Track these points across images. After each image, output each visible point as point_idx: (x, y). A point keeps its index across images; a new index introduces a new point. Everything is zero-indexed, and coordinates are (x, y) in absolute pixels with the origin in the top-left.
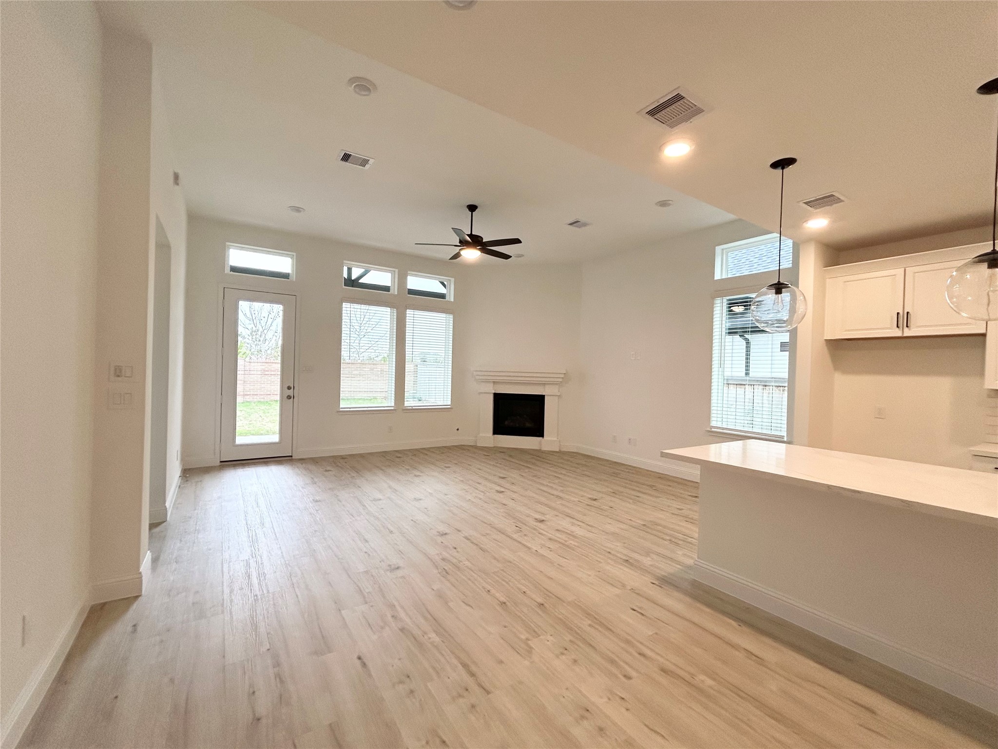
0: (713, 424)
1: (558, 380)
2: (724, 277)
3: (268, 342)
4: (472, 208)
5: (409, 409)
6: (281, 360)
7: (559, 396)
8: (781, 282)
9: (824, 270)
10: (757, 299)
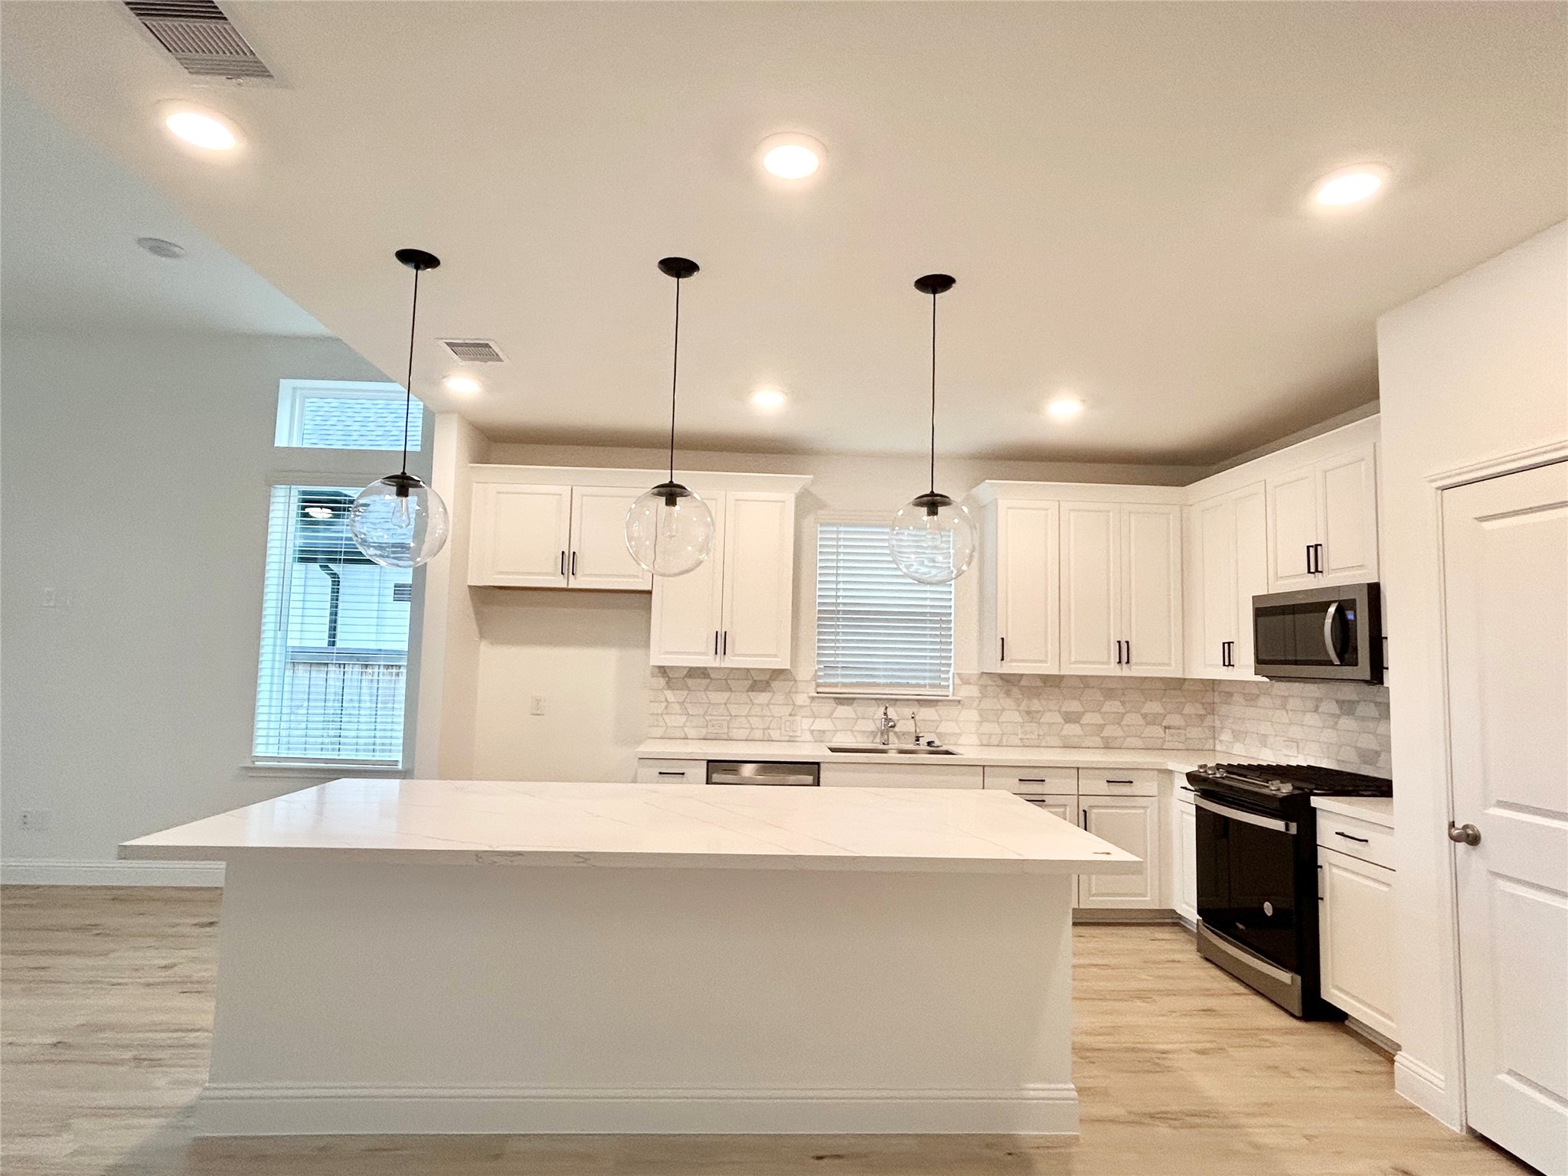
0: (260, 751)
2: (295, 445)
8: (408, 475)
9: (472, 467)
10: (361, 501)
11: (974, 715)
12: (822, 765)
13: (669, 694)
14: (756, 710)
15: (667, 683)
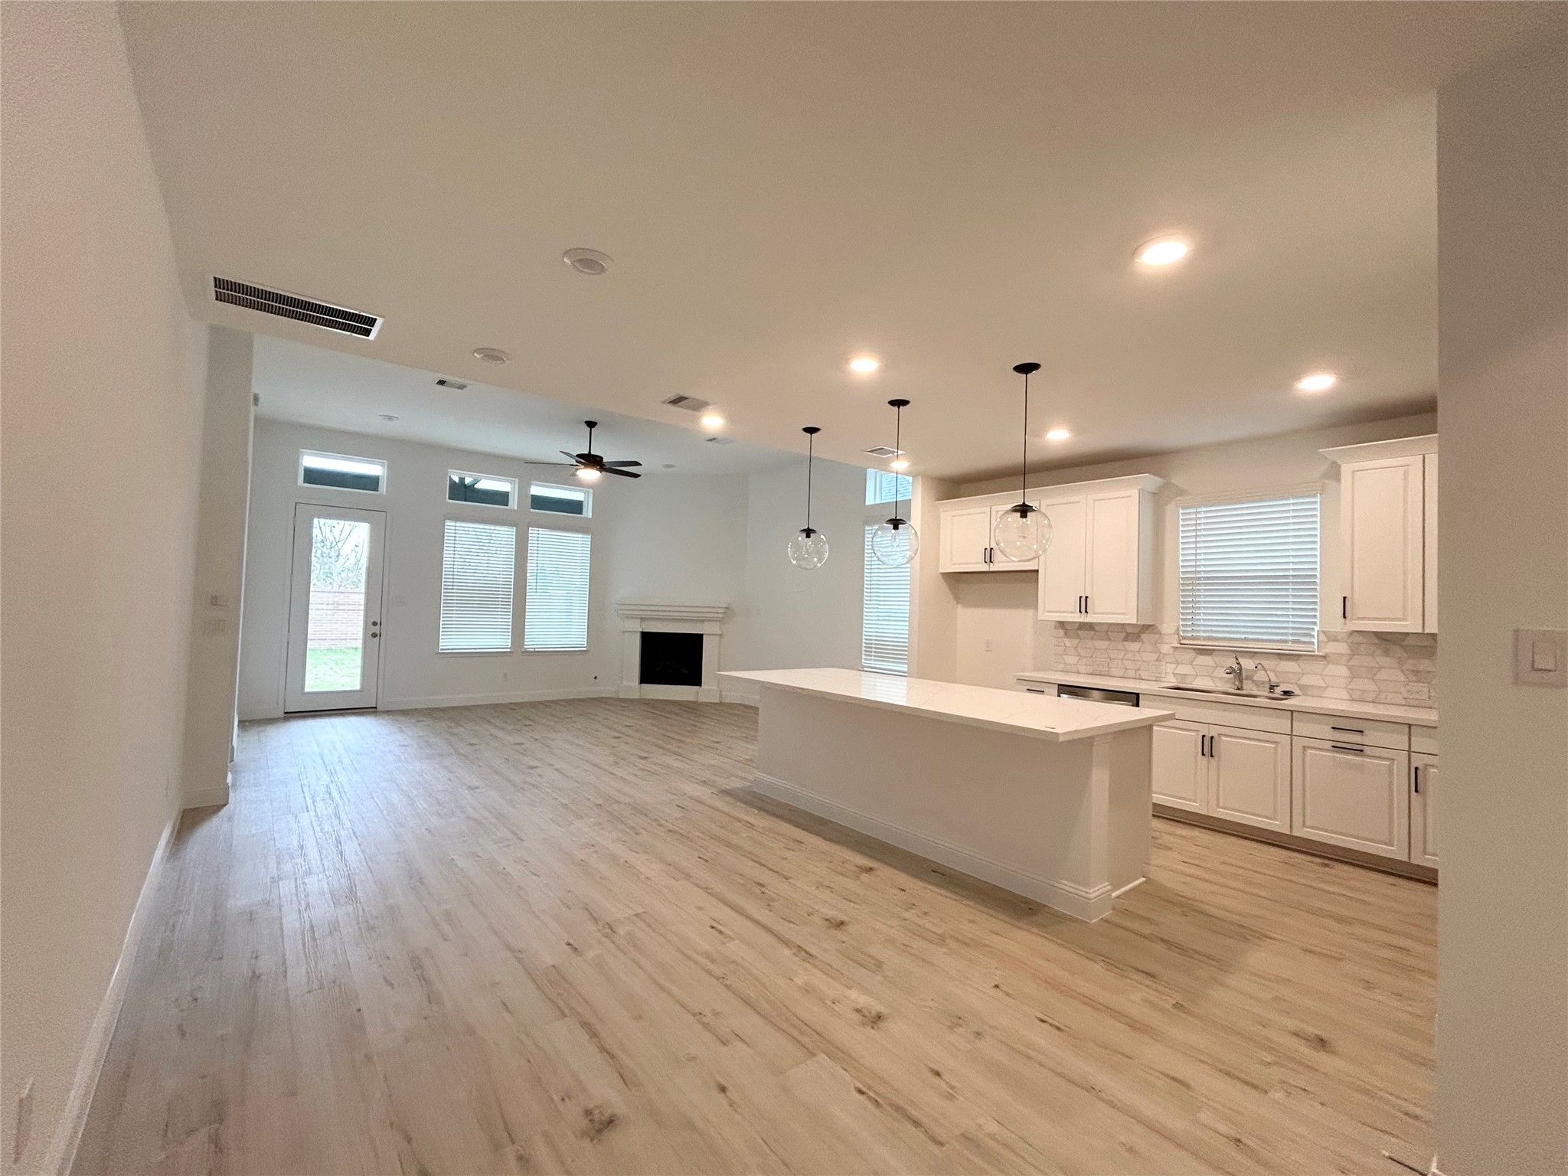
1: (717, 615)
2: (877, 503)
3: (344, 561)
4: (591, 424)
5: (532, 652)
6: (366, 589)
7: (720, 635)
9: (937, 503)
11: (1343, 671)
12: (1140, 696)
13: (1068, 642)
14: (1129, 656)
15: (1065, 633)
